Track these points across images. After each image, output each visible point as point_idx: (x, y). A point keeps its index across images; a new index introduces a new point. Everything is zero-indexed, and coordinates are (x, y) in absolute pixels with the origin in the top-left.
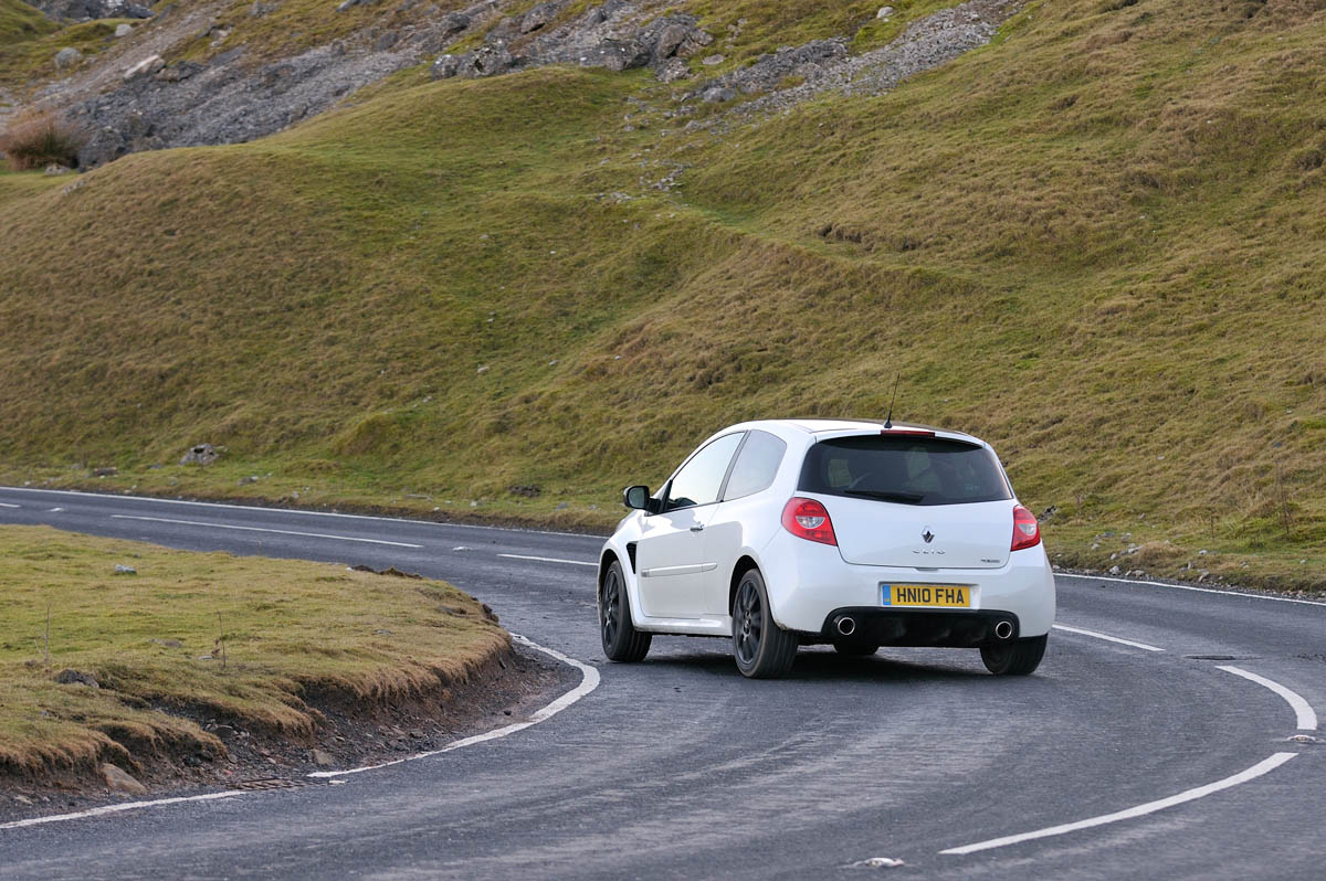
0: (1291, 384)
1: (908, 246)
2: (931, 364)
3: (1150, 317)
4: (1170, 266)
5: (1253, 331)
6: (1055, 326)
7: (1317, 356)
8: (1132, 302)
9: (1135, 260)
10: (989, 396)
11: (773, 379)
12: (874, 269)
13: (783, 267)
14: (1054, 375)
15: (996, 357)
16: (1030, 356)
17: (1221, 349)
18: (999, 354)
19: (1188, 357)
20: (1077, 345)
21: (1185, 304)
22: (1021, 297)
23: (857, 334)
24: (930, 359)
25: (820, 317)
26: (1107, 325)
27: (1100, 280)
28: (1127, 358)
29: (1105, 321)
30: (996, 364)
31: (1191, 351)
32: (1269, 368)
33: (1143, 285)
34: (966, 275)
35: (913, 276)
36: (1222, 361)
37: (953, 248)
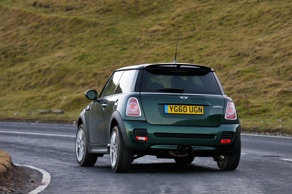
0: (232, 56)
1: (69, 9)
2: (85, 53)
3: (169, 33)
4: (174, 14)
5: (212, 37)
6: (132, 38)
7: (240, 46)
8: (161, 28)
9: (159, 12)
10: (110, 64)
11: (21, 60)
12: (57, 18)
13: (20, 18)
14: (135, 56)
16: (124, 49)
17: (200, 44)
18: (111, 49)
19: (187, 48)
20: (142, 45)
21: (182, 28)
22: (116, 27)
23: (53, 43)
24: (84, 51)
25: (37, 37)
26: (153, 37)
27: (147, 20)
28: (163, 49)
29: (151, 35)
30: (111, 52)
31: (189, 45)
32: (221, 51)
33: (165, 22)
34: (94, 19)
35: (73, 20)
36: (201, 49)
37: (87, 10)
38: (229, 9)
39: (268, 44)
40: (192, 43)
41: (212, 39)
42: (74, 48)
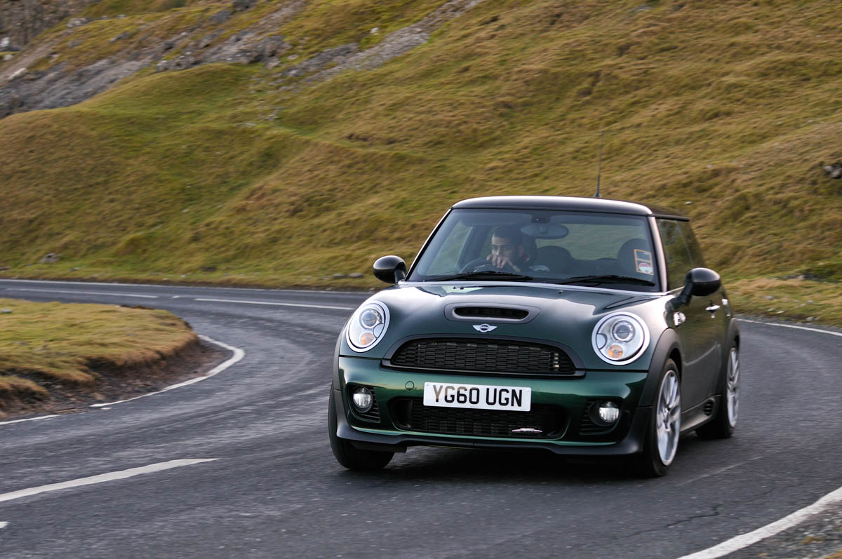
1: (391, 142)
2: (404, 198)
3: (510, 171)
4: (519, 146)
5: (562, 175)
8: (501, 164)
11: (328, 209)
12: (375, 154)
13: (331, 155)
18: (437, 192)
20: (475, 186)
21: (528, 164)
22: (447, 164)
23: (368, 185)
25: (349, 178)
27: (485, 154)
31: (532, 186)
33: (507, 156)
34: (420, 155)
35: (394, 156)
37: (414, 141)
38: (587, 139)
39: (626, 184)
40: (537, 183)
41: (562, 178)
42: (392, 192)
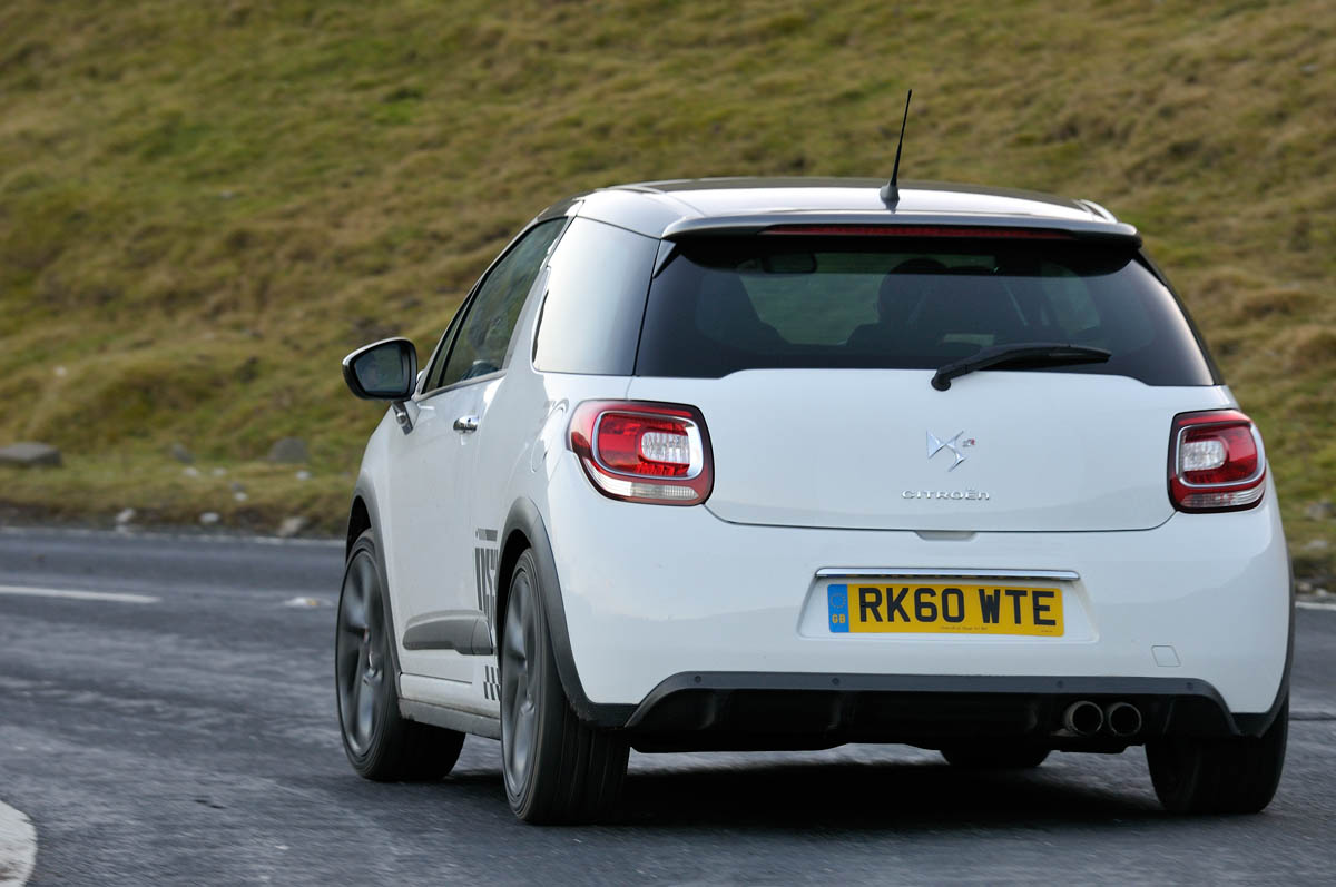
0: (1027, 141)
6: (449, 30)
7: (1076, 80)
10: (324, 184)
14: (469, 136)
15: (317, 99)
16: (402, 95)
17: (846, 70)
19: (771, 91)
24: (171, 105)
26: (570, 24)
28: (633, 96)
29: (562, 18)
30: (326, 113)
32: (967, 108)
36: (853, 97)
